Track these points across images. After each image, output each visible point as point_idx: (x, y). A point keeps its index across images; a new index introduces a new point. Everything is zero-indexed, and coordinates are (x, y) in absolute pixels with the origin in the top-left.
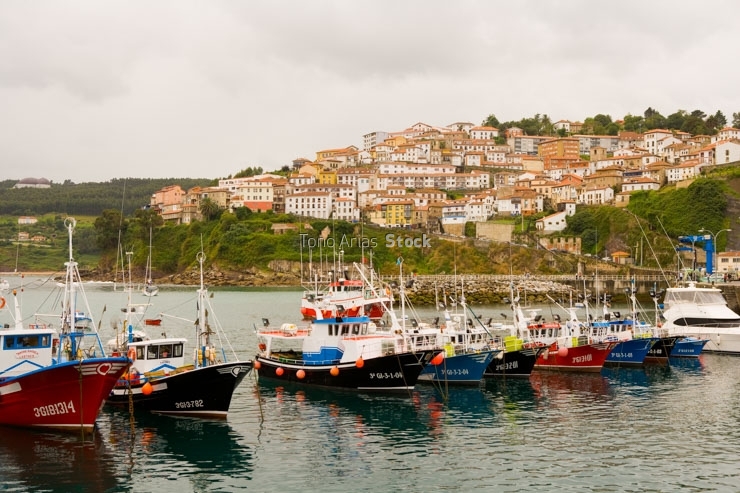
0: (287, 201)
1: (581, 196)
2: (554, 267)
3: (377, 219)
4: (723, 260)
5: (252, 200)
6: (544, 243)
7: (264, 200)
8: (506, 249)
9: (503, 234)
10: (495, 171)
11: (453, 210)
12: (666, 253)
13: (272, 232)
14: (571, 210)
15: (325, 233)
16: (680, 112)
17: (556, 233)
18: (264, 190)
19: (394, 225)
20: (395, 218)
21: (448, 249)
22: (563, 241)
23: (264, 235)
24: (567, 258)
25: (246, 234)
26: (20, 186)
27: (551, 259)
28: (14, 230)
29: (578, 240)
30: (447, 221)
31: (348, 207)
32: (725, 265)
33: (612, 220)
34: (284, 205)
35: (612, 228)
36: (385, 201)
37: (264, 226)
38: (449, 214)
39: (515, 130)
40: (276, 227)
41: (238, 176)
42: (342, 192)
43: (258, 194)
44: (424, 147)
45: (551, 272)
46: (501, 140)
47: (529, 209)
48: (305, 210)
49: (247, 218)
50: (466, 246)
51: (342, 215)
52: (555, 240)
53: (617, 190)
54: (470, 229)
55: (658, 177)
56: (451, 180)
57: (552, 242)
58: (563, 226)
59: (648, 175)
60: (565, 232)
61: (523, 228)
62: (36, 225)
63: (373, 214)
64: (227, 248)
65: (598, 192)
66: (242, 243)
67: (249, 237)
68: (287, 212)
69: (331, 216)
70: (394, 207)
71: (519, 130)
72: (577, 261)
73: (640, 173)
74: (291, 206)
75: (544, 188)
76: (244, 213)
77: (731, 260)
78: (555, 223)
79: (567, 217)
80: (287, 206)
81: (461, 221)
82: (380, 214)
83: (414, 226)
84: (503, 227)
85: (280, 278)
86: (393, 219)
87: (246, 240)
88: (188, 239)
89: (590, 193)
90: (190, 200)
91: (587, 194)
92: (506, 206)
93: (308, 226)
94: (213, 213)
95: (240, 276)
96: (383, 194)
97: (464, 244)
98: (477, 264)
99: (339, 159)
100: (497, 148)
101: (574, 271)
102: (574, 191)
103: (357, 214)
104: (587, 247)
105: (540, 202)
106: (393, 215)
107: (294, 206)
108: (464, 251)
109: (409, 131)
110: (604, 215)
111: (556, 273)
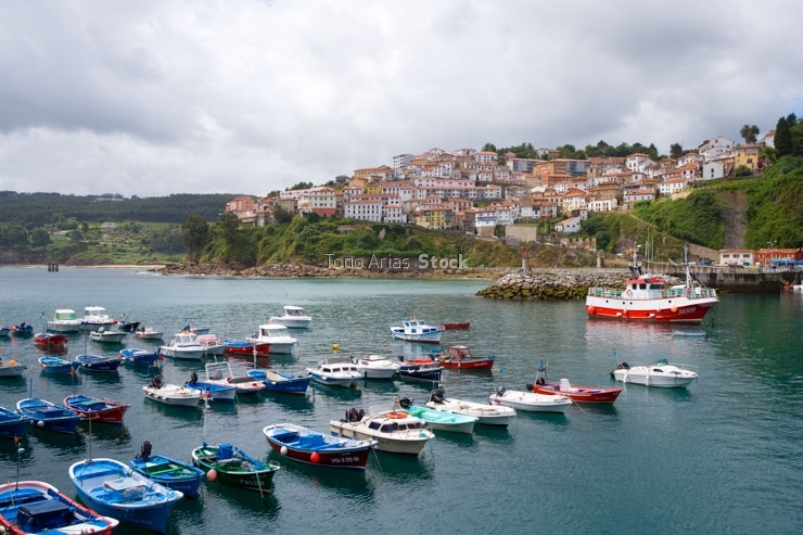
0: (346, 208)
1: (590, 205)
2: (575, 262)
3: (422, 222)
4: (725, 256)
5: (318, 206)
6: (565, 242)
7: (329, 206)
8: (533, 247)
9: (529, 234)
10: (504, 185)
11: (485, 215)
12: (674, 250)
13: (338, 233)
14: (584, 215)
15: (382, 234)
16: (624, 144)
17: (573, 234)
18: (329, 199)
19: (436, 227)
20: (437, 222)
21: (484, 247)
22: (581, 241)
23: (331, 234)
24: (587, 255)
25: (317, 234)
26: (101, 200)
27: (573, 254)
28: (100, 233)
29: (594, 240)
30: (479, 224)
31: (396, 213)
32: (727, 260)
33: (621, 224)
34: (343, 211)
35: (621, 231)
36: (427, 208)
37: (331, 228)
38: (481, 219)
39: (510, 154)
40: (341, 229)
41: (294, 189)
42: (390, 201)
43: (324, 202)
44: (446, 166)
45: (574, 266)
46: (502, 162)
47: (546, 214)
48: (362, 215)
49: (316, 221)
50: (500, 244)
51: (392, 219)
52: (574, 240)
53: (620, 200)
54: (499, 230)
55: (653, 191)
56: (473, 192)
57: (571, 241)
58: (578, 228)
59: (645, 188)
60: (580, 233)
61: (545, 230)
62: (115, 229)
63: (418, 219)
64: (303, 246)
65: (605, 202)
66: (315, 241)
67: (320, 237)
68: (346, 216)
69: (382, 219)
70: (436, 213)
71: (513, 154)
72: (596, 257)
73: (638, 187)
74: (350, 212)
75: (554, 199)
76: (313, 217)
77: (731, 256)
78: (572, 225)
79: (581, 221)
80: (346, 212)
81: (492, 224)
82: (424, 218)
83: (453, 228)
84: (529, 229)
85: (349, 270)
86: (436, 222)
87: (318, 239)
88: (264, 239)
89: (598, 202)
90: (262, 207)
91: (595, 203)
92: (528, 212)
93: (367, 228)
94: (284, 218)
95: (316, 269)
96: (423, 203)
97: (497, 242)
98: (510, 258)
99: (379, 175)
100: (499, 168)
101: (594, 265)
102: (583, 200)
103: (404, 218)
104: (602, 244)
105: (555, 209)
106: (436, 219)
107: (352, 212)
108: (497, 248)
109: (428, 154)
110: (614, 219)
111: (578, 266)
